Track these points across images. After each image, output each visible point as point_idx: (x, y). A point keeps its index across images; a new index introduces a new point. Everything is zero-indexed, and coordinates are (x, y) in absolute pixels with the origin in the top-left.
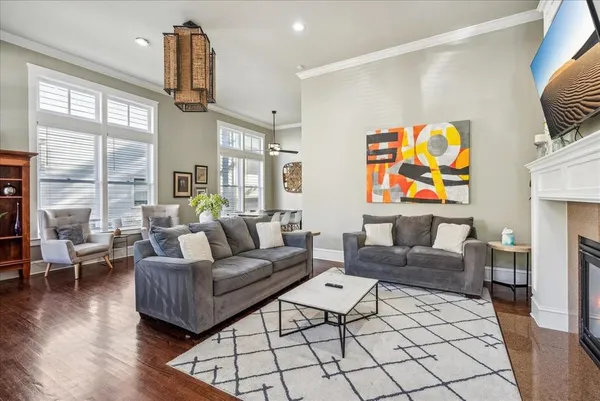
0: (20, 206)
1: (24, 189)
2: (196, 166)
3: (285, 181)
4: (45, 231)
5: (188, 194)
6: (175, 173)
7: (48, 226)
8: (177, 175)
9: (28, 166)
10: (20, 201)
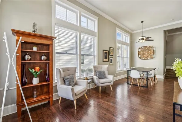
0: (49, 66)
1: (50, 57)
2: (110, 48)
3: (139, 55)
4: (59, 80)
5: (107, 60)
6: (103, 50)
7: (61, 78)
8: (104, 51)
9: (52, 44)
10: (48, 63)
